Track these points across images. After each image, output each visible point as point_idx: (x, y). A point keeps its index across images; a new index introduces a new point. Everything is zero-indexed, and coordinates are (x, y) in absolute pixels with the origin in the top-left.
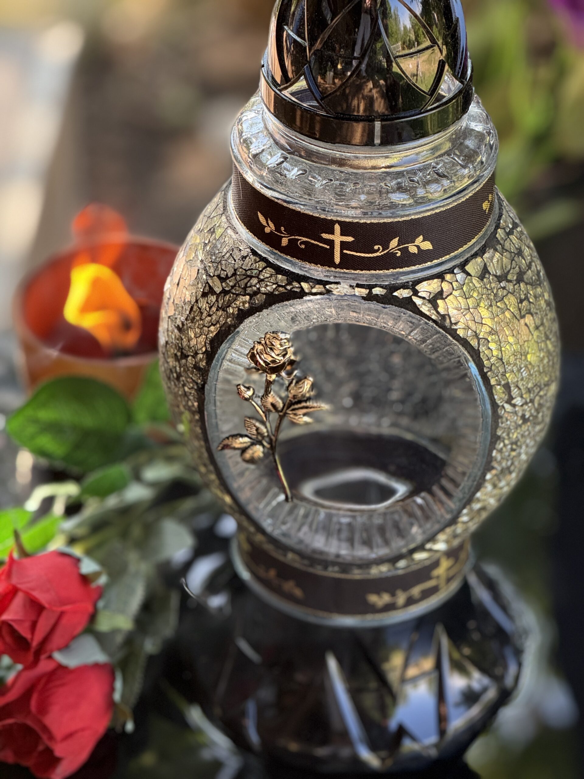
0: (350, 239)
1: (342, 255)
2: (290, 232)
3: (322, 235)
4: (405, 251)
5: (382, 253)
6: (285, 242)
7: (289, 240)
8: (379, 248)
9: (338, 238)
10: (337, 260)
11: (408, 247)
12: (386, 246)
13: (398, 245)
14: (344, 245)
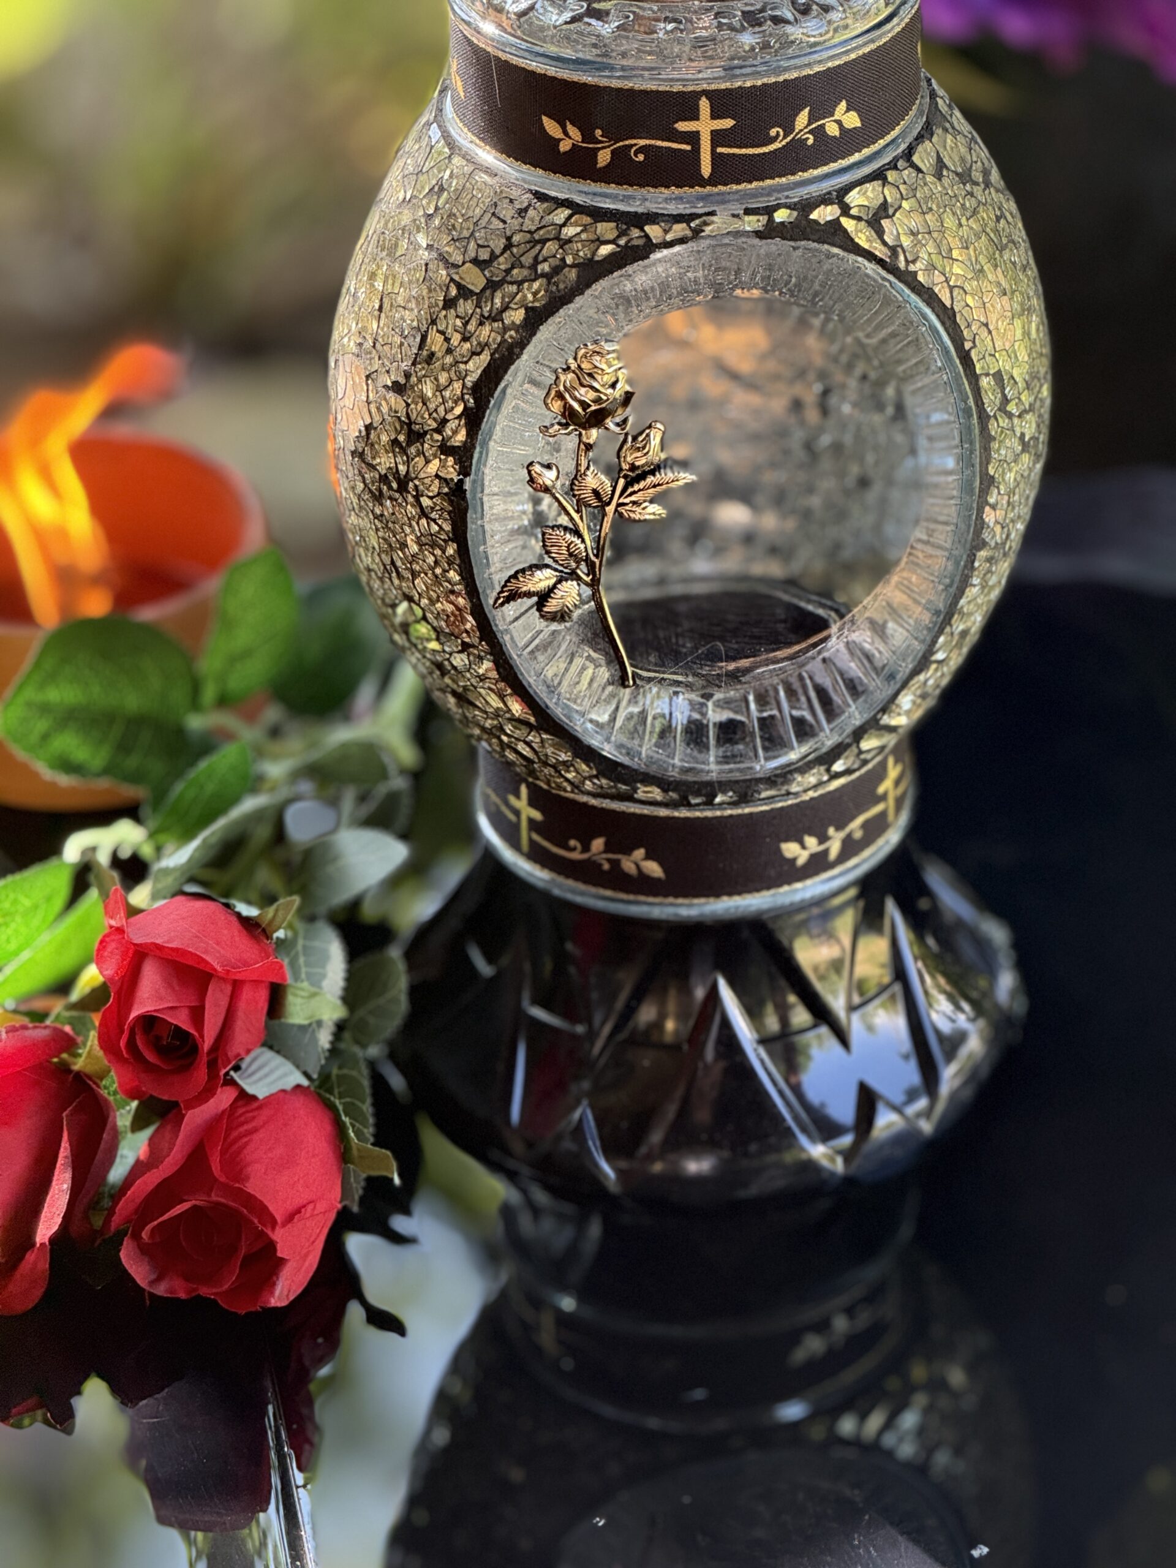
0: (728, 123)
1: (715, 156)
2: (613, 135)
3: (676, 125)
4: (819, 132)
5: (784, 143)
6: (604, 158)
7: (613, 152)
8: (778, 132)
9: (705, 125)
10: (706, 170)
11: (824, 124)
12: (789, 129)
13: (809, 124)
14: (718, 138)
